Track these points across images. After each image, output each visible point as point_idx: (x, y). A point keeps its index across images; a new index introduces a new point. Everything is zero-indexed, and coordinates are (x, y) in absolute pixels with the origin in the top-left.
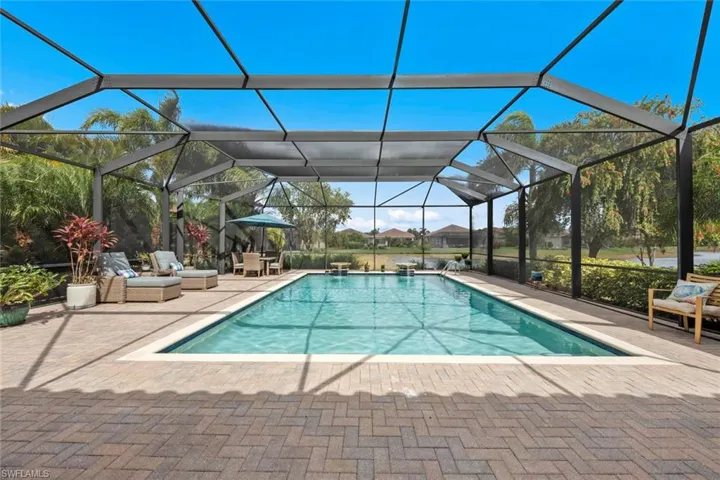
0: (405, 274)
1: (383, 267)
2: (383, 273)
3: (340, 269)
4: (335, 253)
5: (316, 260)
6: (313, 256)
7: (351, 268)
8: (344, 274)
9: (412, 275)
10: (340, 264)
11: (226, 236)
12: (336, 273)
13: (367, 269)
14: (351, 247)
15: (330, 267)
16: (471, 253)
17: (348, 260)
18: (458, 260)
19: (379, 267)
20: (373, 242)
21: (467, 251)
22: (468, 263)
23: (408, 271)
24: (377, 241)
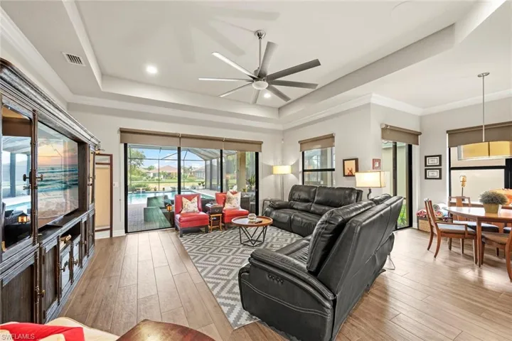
0: (174, 191)
1: (164, 189)
2: (164, 191)
3: (141, 191)
7: (146, 190)
8: (143, 192)
10: (141, 188)
12: (139, 192)
15: (136, 190)
16: (206, 182)
17: (144, 186)
18: (200, 184)
19: (161, 189)
20: (152, 175)
21: (204, 180)
22: (203, 186)
23: (176, 190)
24: (154, 175)
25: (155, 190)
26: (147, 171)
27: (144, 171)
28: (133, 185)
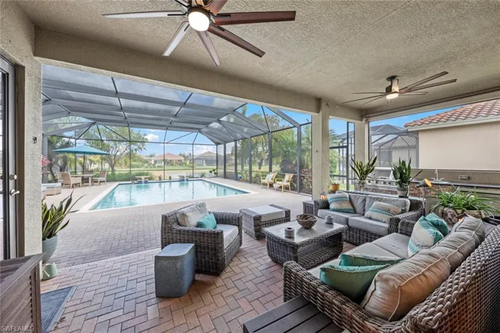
0: (183, 180)
1: (170, 177)
2: (170, 180)
3: (143, 180)
4: (137, 170)
7: (149, 179)
8: (146, 182)
9: (187, 180)
10: (143, 177)
12: (141, 182)
15: (136, 179)
16: (217, 169)
17: (147, 174)
18: (211, 172)
19: (167, 178)
20: (153, 163)
21: (215, 167)
22: (215, 173)
23: (185, 178)
24: (156, 162)
25: (160, 178)
26: (148, 158)
27: (145, 158)
28: (133, 173)
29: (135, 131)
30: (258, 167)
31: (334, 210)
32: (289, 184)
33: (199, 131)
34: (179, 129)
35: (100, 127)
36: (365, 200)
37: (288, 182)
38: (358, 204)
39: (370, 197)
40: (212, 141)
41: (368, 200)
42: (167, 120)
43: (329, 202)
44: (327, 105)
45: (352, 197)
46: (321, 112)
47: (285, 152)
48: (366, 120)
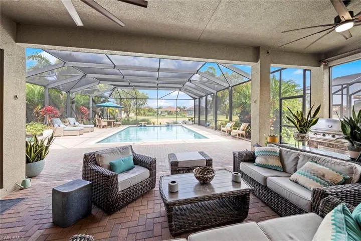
0: (168, 126)
1: (160, 123)
2: (160, 125)
3: (143, 125)
4: (140, 118)
5: (132, 121)
6: (131, 120)
7: (148, 124)
8: (145, 126)
9: (172, 126)
10: (143, 123)
11: (93, 111)
12: (141, 126)
13: (154, 124)
14: (148, 116)
15: (139, 124)
16: (195, 118)
17: (146, 121)
18: (189, 120)
20: (160, 113)
21: (193, 116)
22: (193, 121)
23: (170, 124)
24: (162, 112)
28: (138, 119)
29: (141, 92)
30: (226, 117)
31: (259, 165)
32: (244, 132)
33: (180, 89)
34: (165, 89)
35: (119, 90)
36: (297, 158)
37: (243, 130)
38: (289, 162)
39: (304, 155)
40: (191, 96)
41: (301, 158)
42: (154, 83)
43: (256, 155)
44: (268, 52)
45: (284, 153)
46: (259, 61)
47: (243, 103)
48: (326, 65)
